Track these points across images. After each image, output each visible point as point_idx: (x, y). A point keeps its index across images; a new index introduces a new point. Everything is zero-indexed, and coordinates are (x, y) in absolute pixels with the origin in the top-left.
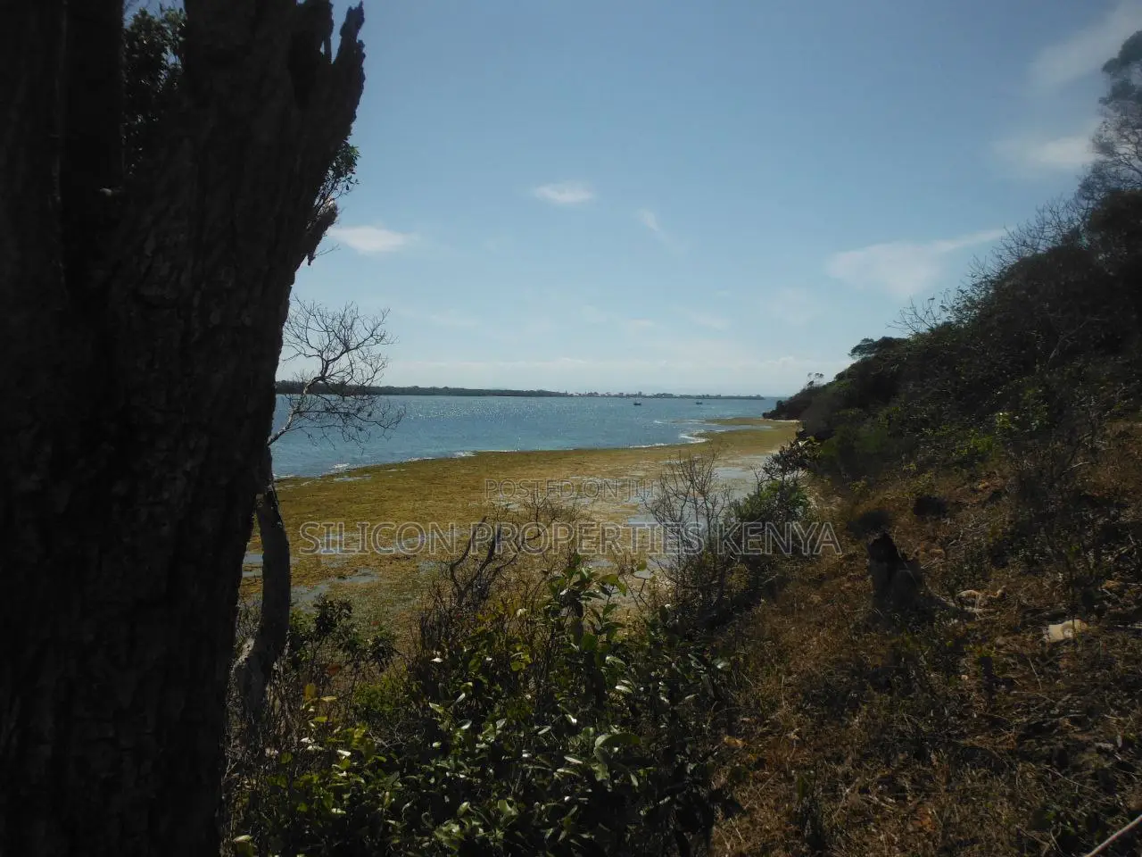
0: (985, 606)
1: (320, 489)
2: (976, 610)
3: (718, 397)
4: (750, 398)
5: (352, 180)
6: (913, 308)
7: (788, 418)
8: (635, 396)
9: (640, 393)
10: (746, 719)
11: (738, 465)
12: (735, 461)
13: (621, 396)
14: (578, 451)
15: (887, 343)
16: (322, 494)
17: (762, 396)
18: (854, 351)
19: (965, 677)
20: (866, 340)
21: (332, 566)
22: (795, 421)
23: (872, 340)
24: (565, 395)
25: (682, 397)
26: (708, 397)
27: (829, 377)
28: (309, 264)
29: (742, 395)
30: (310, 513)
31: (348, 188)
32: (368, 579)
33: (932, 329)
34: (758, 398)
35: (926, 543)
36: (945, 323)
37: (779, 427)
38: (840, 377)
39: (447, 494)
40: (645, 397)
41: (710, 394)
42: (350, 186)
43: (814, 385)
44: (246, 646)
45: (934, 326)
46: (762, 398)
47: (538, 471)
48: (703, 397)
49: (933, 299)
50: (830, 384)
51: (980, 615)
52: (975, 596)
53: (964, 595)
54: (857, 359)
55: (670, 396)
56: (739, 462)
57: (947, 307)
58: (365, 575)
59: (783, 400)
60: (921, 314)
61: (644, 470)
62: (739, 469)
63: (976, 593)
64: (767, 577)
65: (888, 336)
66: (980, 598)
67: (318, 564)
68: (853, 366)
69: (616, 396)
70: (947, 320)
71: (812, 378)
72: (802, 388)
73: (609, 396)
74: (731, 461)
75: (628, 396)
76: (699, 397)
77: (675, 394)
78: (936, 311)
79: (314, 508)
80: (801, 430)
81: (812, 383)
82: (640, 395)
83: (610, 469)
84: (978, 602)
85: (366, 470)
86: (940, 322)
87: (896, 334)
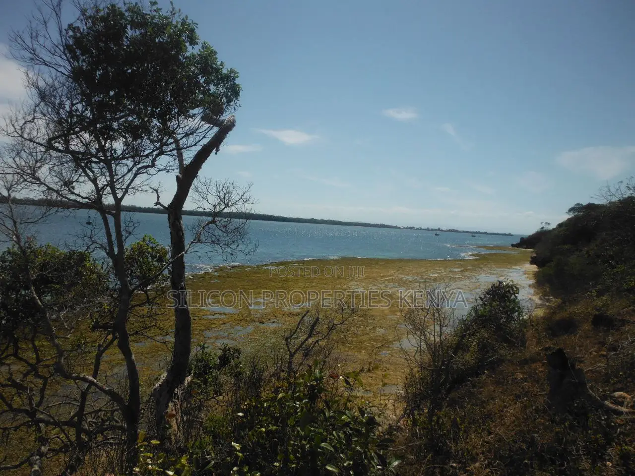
0: (632, 407)
1: (255, 273)
2: (624, 409)
3: (486, 233)
4: (505, 234)
5: (237, 105)
6: (608, 187)
7: (527, 248)
8: (435, 230)
9: (439, 228)
10: (454, 465)
11: (494, 274)
12: (493, 271)
13: (428, 229)
14: (401, 260)
15: (591, 207)
16: (256, 275)
17: (512, 233)
18: (570, 210)
19: (609, 464)
20: (578, 204)
21: (257, 316)
22: (531, 250)
23: (582, 204)
24: (396, 227)
25: (463, 232)
26: (479, 233)
27: (553, 225)
28: (216, 154)
29: (500, 232)
30: (249, 286)
31: (235, 109)
32: (274, 325)
33: (620, 201)
34: (510, 235)
35: (597, 346)
36: (629, 197)
37: (521, 253)
38: (560, 225)
39: (323, 280)
40: (442, 231)
41: (481, 231)
42: (236, 107)
43: (545, 229)
44: (162, 376)
45: (622, 199)
46: (512, 235)
47: (377, 270)
48: (476, 233)
49: (622, 182)
50: (554, 229)
51: (626, 413)
52: (624, 398)
53: (616, 396)
54: (571, 215)
55: (457, 231)
56: (495, 272)
57: (631, 187)
58: (274, 322)
59: (524, 237)
60: (613, 190)
61: (437, 273)
62: (495, 276)
63: (626, 395)
64: (490, 357)
65: (591, 202)
66: (628, 400)
67: (250, 314)
68: (569, 220)
69: (425, 229)
70: (630, 195)
71: (544, 225)
72: (537, 231)
73: (421, 229)
74: (489, 271)
75: (432, 230)
76: (473, 232)
77: (460, 230)
78: (623, 188)
79: (251, 283)
80: (534, 255)
81: (543, 228)
82: (439, 230)
83: (418, 272)
84: (626, 403)
85: (281, 264)
86: (626, 196)
87: (596, 202)
